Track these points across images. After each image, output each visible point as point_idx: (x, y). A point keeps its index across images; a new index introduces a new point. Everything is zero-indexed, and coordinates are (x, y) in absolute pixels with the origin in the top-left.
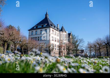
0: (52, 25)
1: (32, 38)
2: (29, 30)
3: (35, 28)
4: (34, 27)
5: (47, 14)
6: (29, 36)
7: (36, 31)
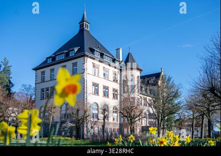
0: (92, 51)
1: (43, 91)
2: (36, 69)
3: (50, 61)
4: (47, 58)
5: (83, 21)
6: (36, 84)
7: (52, 70)
